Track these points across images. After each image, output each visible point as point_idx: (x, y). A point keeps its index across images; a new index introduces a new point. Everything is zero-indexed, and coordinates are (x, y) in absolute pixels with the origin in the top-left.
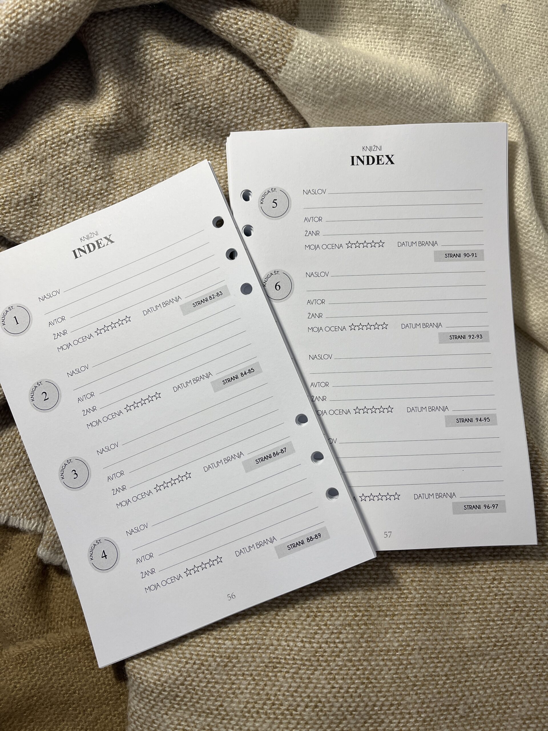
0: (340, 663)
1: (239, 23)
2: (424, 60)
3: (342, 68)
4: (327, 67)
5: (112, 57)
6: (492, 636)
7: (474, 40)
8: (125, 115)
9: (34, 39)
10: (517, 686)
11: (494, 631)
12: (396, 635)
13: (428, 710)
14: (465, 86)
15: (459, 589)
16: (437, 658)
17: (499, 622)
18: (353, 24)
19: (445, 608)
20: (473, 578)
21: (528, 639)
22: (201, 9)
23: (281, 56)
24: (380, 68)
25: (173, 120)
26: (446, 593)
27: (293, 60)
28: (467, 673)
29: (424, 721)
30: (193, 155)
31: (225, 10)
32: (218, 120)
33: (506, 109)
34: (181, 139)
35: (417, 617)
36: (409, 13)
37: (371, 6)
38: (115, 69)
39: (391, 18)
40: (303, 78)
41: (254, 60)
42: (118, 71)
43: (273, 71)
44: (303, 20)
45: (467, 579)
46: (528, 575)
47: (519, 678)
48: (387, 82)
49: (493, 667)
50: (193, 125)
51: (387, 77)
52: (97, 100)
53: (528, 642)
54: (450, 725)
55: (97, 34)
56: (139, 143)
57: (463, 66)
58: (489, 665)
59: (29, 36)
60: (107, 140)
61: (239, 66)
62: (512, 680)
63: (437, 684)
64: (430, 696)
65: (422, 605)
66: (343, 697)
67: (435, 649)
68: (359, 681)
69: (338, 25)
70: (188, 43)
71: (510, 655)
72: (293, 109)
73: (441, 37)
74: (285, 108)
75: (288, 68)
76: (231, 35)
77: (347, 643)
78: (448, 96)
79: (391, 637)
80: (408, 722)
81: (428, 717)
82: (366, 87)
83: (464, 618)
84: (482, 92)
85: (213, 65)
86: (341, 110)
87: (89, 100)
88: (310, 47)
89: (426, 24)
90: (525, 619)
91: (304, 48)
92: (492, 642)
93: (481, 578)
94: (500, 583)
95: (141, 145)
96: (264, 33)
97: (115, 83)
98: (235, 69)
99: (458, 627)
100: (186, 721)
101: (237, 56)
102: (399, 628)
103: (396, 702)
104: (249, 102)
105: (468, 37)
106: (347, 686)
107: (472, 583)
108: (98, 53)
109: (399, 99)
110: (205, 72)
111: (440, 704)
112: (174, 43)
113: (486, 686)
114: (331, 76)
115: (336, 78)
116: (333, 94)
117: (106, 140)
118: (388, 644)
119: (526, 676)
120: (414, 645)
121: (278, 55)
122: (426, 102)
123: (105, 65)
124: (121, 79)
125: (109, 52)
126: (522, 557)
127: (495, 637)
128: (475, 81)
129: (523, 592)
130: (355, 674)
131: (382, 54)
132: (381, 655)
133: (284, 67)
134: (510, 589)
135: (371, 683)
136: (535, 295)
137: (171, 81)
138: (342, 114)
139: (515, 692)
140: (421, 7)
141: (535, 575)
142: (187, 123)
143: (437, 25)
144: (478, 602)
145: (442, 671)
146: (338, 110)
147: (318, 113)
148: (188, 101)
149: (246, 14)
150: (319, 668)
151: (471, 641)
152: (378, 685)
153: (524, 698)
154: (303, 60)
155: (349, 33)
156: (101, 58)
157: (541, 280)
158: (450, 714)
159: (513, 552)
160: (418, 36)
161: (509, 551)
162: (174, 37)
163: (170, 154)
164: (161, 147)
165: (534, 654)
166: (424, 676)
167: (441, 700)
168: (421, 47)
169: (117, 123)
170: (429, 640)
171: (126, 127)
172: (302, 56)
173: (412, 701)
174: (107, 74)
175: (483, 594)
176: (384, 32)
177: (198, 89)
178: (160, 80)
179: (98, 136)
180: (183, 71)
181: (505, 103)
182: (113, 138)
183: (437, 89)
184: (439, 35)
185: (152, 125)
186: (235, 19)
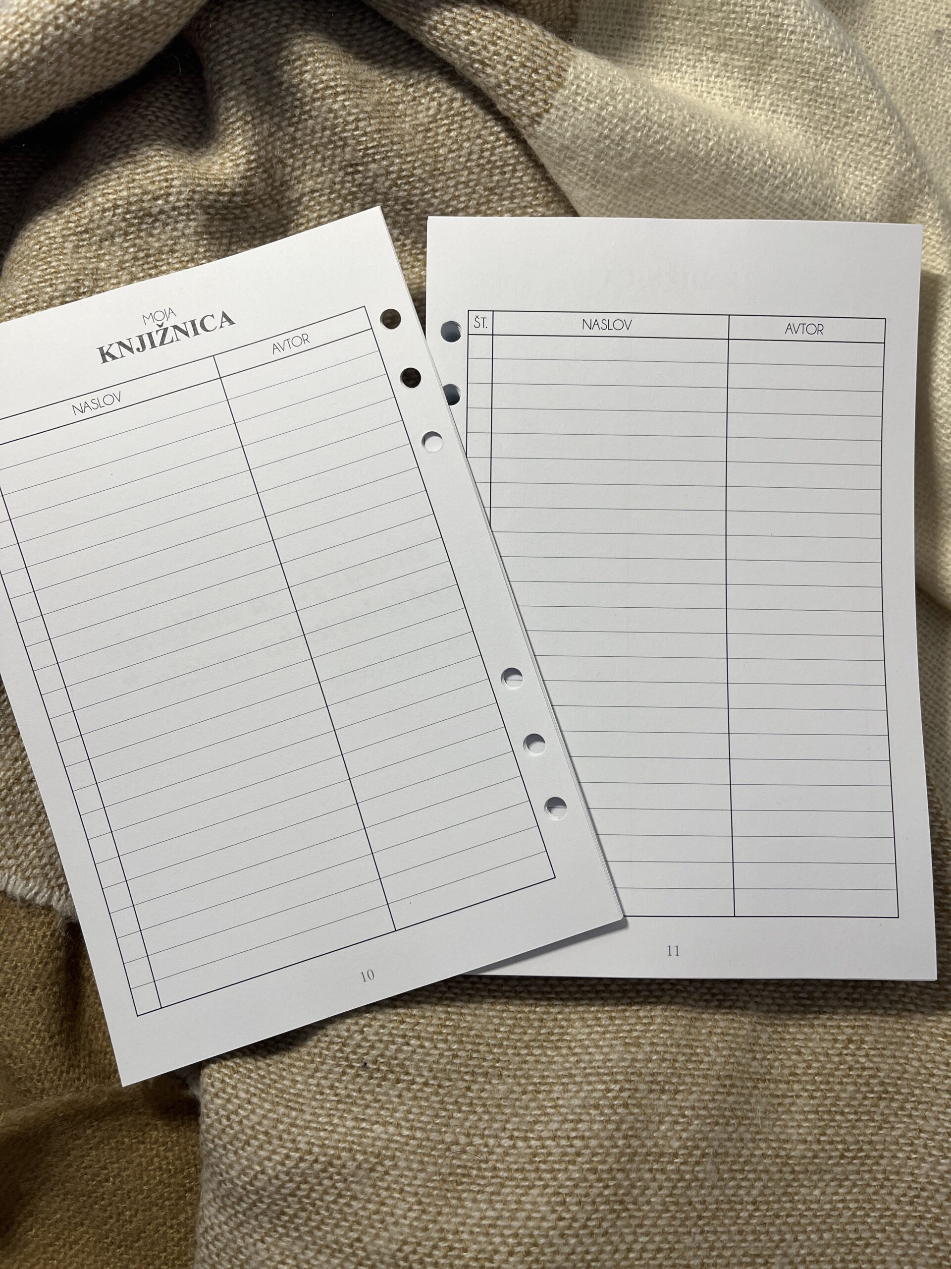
1: (473, 32)
2: (794, 120)
3: (649, 124)
4: (624, 121)
5: (244, 75)
6: (838, 1139)
7: (883, 91)
8: (262, 180)
9: (109, 36)
10: (878, 1231)
11: (842, 1132)
13: (719, 1261)
14: (861, 171)
15: (786, 1053)
16: (742, 1171)
17: (851, 1117)
18: (673, 47)
19: (761, 1085)
20: (814, 1036)
21: (901, 1150)
23: (542, 96)
24: (716, 129)
25: (344, 192)
26: (764, 1059)
27: (564, 104)
28: (790, 1201)
31: (449, 7)
32: (424, 200)
33: (931, 217)
35: (716, 1097)
36: (773, 35)
37: (706, 18)
38: (249, 97)
39: (741, 41)
40: (578, 138)
41: (495, 99)
42: (253, 100)
43: (526, 121)
44: (585, 34)
45: (803, 1037)
46: (908, 1037)
47: (881, 1217)
48: (726, 154)
49: (836, 1194)
51: (727, 146)
52: (212, 150)
53: (900, 1155)
55: (219, 32)
57: (860, 135)
58: (829, 1190)
59: (99, 29)
60: (227, 220)
61: (466, 109)
62: (869, 1220)
63: (738, 1218)
64: (724, 1237)
65: (726, 1077)
67: (740, 1156)
68: (607, 1207)
69: (645, 47)
70: (379, 62)
71: (867, 1176)
72: (557, 190)
73: (825, 82)
74: (543, 188)
75: (553, 117)
76: (458, 53)
77: (590, 1138)
78: (831, 186)
79: (668, 1130)
82: (690, 160)
83: (792, 1104)
84: (891, 183)
85: (421, 104)
86: (640, 199)
87: (197, 148)
88: (595, 83)
89: (802, 57)
90: (896, 1115)
91: (583, 85)
92: (837, 1150)
93: (827, 1037)
94: (859, 1049)
96: (515, 53)
97: (247, 123)
98: (459, 114)
99: (780, 1119)
101: (463, 91)
102: (684, 1116)
103: (667, 1246)
104: (479, 174)
105: (874, 84)
106: (584, 1216)
107: (811, 1044)
108: (219, 67)
109: (745, 185)
110: (406, 115)
111: (740, 1252)
112: (355, 58)
113: (823, 1227)
114: (629, 137)
115: (636, 141)
116: (630, 168)
117: (224, 219)
118: (661, 1142)
119: (894, 1216)
120: (706, 1147)
121: (537, 93)
122: (792, 193)
123: (230, 90)
124: (258, 113)
125: (239, 66)
126: (900, 1006)
127: (843, 1142)
128: (880, 163)
129: (898, 1068)
130: (600, 1195)
131: (720, 104)
132: (649, 1162)
133: (546, 116)
134: (876, 1059)
135: (627, 1210)
137: (347, 123)
138: (643, 205)
139: (873, 1241)
140: (795, 25)
141: (921, 1039)
143: (822, 60)
144: (818, 1079)
145: (748, 1194)
146: (634, 197)
147: (599, 200)
148: (374, 161)
149: (487, 17)
150: (538, 1183)
151: (801, 1147)
152: (638, 1214)
154: (581, 105)
155: (664, 63)
156: (225, 77)
159: (887, 995)
160: (787, 77)
161: (879, 994)
162: (355, 50)
165: (910, 1178)
166: (717, 1202)
167: (743, 1245)
168: (790, 96)
169: (246, 193)
170: (730, 1139)
171: (261, 201)
173: (694, 1245)
174: (233, 107)
175: (828, 1066)
176: (726, 65)
177: (392, 143)
178: (326, 119)
179: (212, 211)
180: (369, 109)
181: (929, 207)
182: (237, 217)
183: (813, 172)
184: (823, 77)
185: (306, 198)
186: (466, 24)
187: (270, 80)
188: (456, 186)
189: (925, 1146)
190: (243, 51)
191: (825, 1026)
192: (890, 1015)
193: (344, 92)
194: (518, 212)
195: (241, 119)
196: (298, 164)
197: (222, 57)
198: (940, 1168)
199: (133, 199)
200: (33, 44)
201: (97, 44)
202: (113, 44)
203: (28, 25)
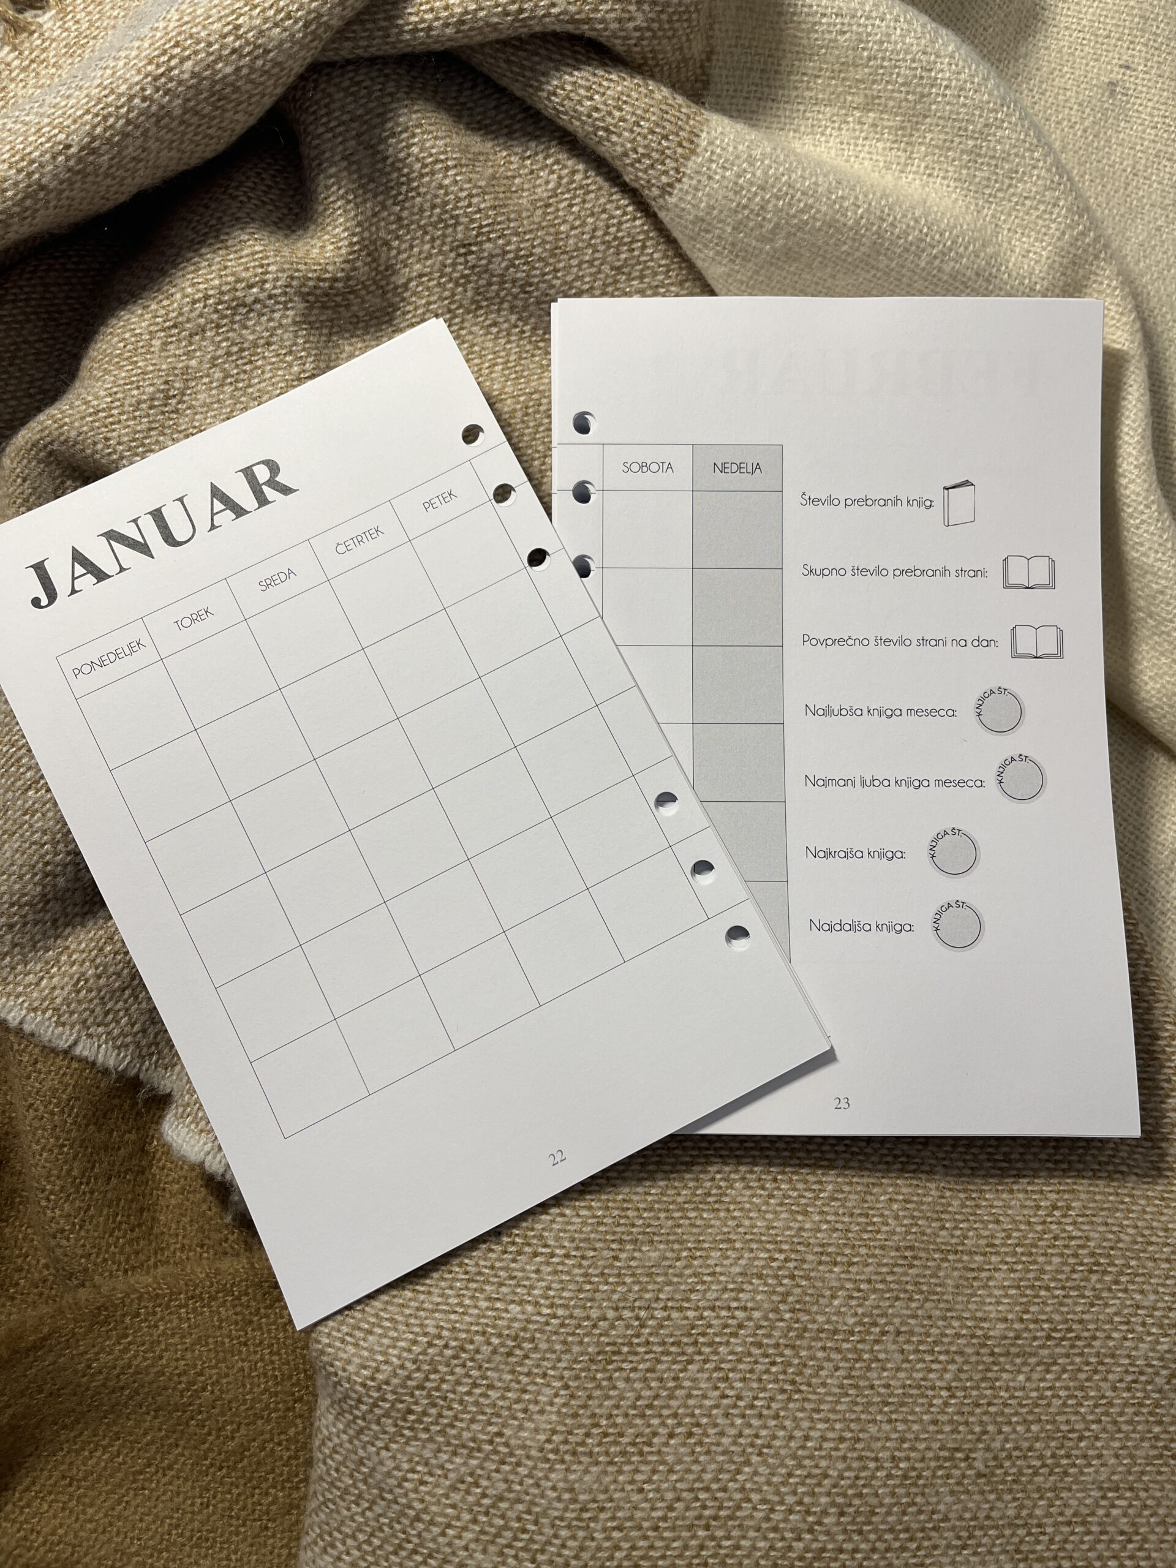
0: (740, 1349)
1: (596, 97)
2: (952, 184)
3: (791, 191)
4: (763, 189)
5: (345, 150)
6: (1044, 1317)
7: (1050, 148)
8: (366, 264)
10: (1093, 1422)
11: (1048, 1309)
12: (854, 1303)
13: (913, 1455)
14: (1029, 237)
15: (983, 1222)
16: (931, 1352)
17: (1058, 1292)
18: (816, 108)
19: (951, 1257)
20: (1013, 1203)
21: (1116, 1330)
22: (523, 67)
23: (673, 165)
24: (866, 196)
25: (455, 275)
26: (956, 1228)
27: (698, 172)
28: (991, 1388)
29: (905, 1477)
30: (490, 345)
31: (569, 70)
33: (1109, 285)
34: (469, 313)
35: (895, 1270)
36: (926, 91)
37: (851, 75)
38: (350, 174)
39: (890, 98)
40: (714, 208)
41: (620, 169)
42: (355, 177)
43: (656, 192)
44: (719, 96)
45: (1001, 1204)
46: (1122, 1202)
47: (1096, 1406)
48: (878, 222)
49: (1044, 1380)
50: (495, 288)
51: (878, 213)
52: (310, 233)
53: (1115, 1335)
54: (956, 1488)
55: (317, 103)
56: (386, 318)
57: (1026, 198)
58: (1035, 1376)
60: (327, 308)
61: (590, 181)
62: (1083, 1410)
64: (916, 1427)
65: (907, 1248)
66: (743, 1416)
67: (928, 1335)
69: (785, 109)
70: (493, 132)
71: (1078, 1360)
72: (692, 267)
73: (986, 140)
74: (676, 266)
75: (686, 187)
76: (579, 120)
78: (996, 254)
79: (841, 1305)
80: (873, 1477)
81: (914, 1469)
82: (837, 230)
83: (989, 1279)
84: (1062, 249)
85: (539, 177)
86: (784, 273)
87: (294, 231)
88: (731, 149)
89: (958, 113)
90: (1110, 1290)
91: (718, 151)
92: (1042, 1330)
93: (1028, 1203)
94: (1065, 1216)
95: (390, 322)
96: (643, 118)
97: (349, 202)
98: (581, 187)
101: (586, 162)
102: (860, 1290)
103: (850, 1435)
104: (605, 251)
105: (1039, 141)
106: (750, 1394)
107: (1010, 1212)
108: (317, 141)
109: (900, 256)
110: (523, 190)
111: (936, 1445)
113: (1030, 1418)
114: (770, 207)
115: (777, 211)
116: (772, 240)
117: (324, 307)
118: (834, 1318)
119: (1111, 1404)
120: (886, 1324)
121: (668, 161)
122: (952, 264)
123: (331, 166)
124: (361, 192)
125: (340, 139)
126: (1110, 1168)
127: (1050, 1321)
128: (1049, 228)
129: (1111, 1236)
131: (869, 168)
132: (821, 1339)
133: (678, 186)
134: (1085, 1227)
135: (800, 1391)
136: (1153, 648)
137: (458, 199)
138: (788, 281)
139: (1087, 1434)
140: (949, 79)
142: (482, 282)
143: (980, 116)
144: (1019, 1250)
145: (941, 1378)
146: (777, 272)
147: (739, 277)
148: (489, 240)
149: (611, 80)
150: (697, 1358)
151: (1001, 1326)
152: (813, 1397)
153: (1106, 1447)
154: (716, 173)
155: (806, 126)
156: (324, 152)
157: (1165, 619)
158: (956, 1467)
159: (1093, 1155)
160: (942, 136)
161: (1085, 1155)
162: (465, 120)
166: (904, 1387)
167: (939, 1436)
168: (947, 157)
169: (348, 278)
170: (915, 1317)
171: (365, 287)
172: (714, 166)
174: (334, 184)
176: (875, 125)
177: (509, 220)
178: (436, 196)
179: (311, 298)
180: (483, 183)
181: (1106, 276)
182: (338, 305)
183: (975, 240)
184: (983, 135)
185: (414, 283)
186: (589, 88)
187: (373, 155)
188: (579, 265)
189: (1144, 1324)
190: (343, 123)
191: (1026, 1192)
192: (1100, 1178)
193: (455, 166)
194: (649, 292)
195: (342, 197)
196: (404, 246)
197: (321, 130)
198: (1159, 1347)
199: (225, 288)
200: (118, 118)
201: (187, 116)
202: (204, 117)
203: (113, 97)
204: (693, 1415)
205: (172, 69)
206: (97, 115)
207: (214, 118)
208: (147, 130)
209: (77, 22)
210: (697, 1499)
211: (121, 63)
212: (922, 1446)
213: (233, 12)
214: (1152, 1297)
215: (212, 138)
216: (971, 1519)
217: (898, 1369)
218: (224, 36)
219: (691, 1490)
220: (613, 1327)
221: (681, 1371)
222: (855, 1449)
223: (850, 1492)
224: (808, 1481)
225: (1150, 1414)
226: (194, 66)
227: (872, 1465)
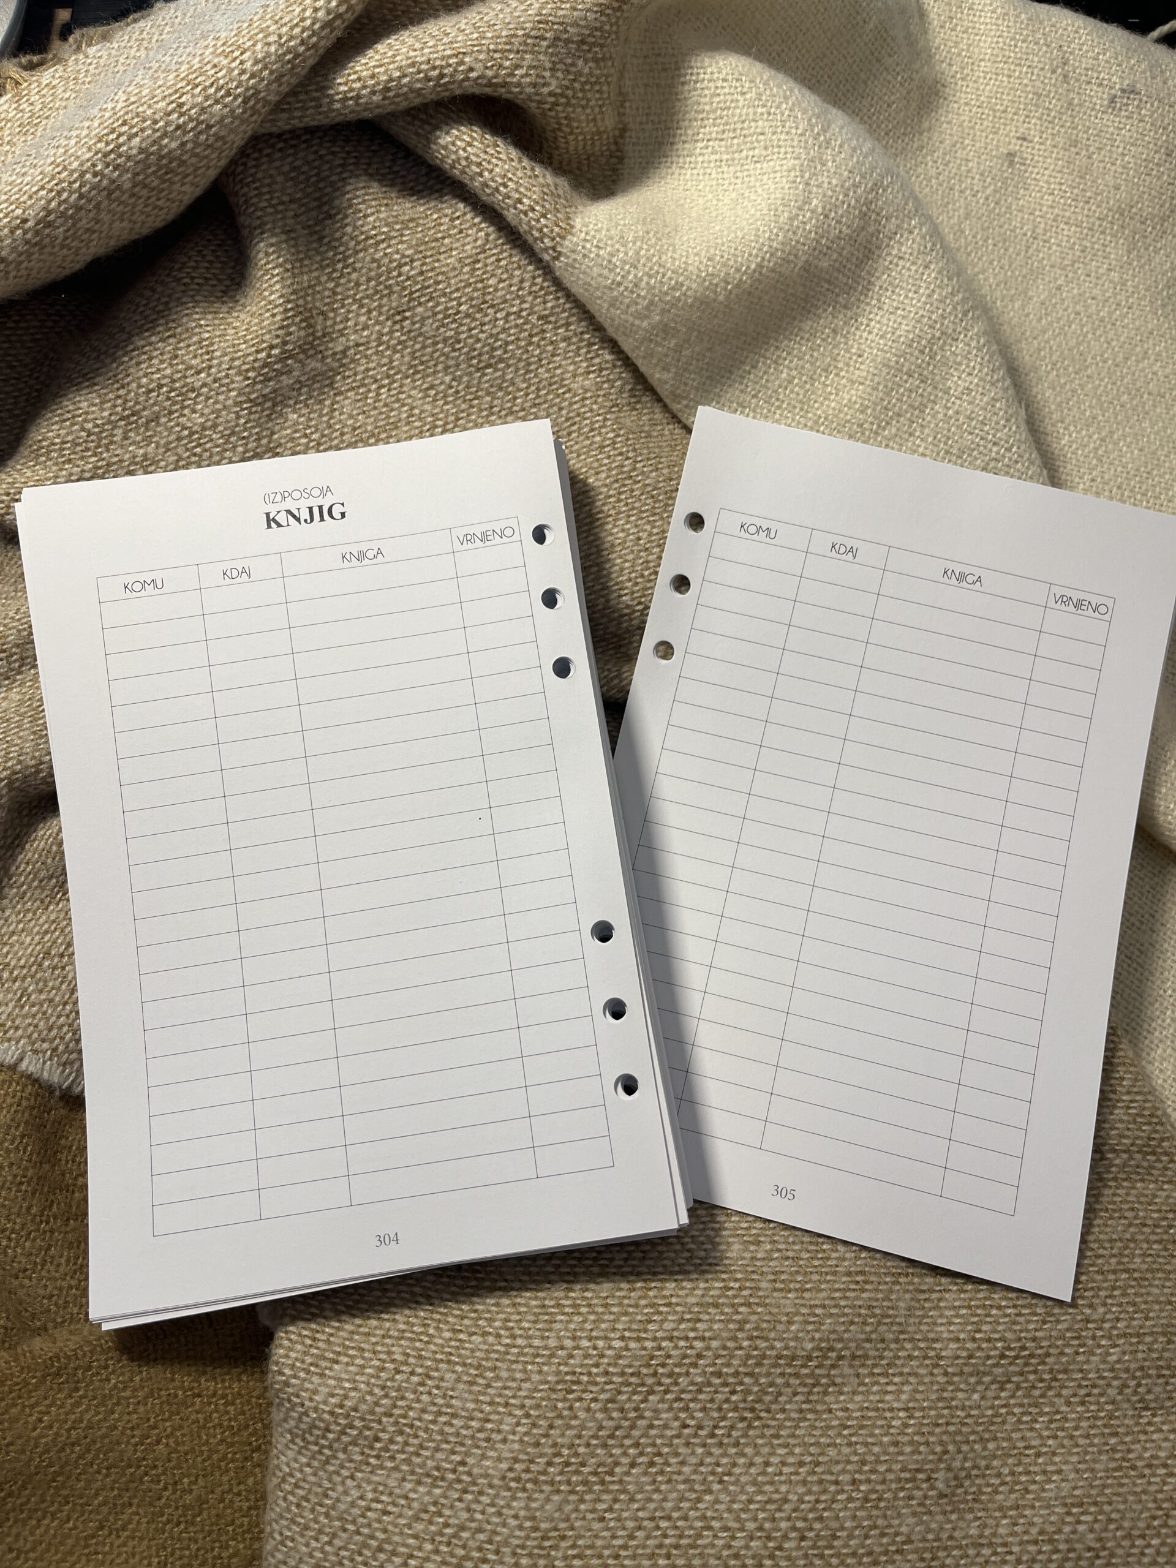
0: (700, 1380)
6: (997, 1336)
10: (1049, 1437)
11: (1000, 1328)
12: (810, 1328)
13: (873, 1477)
16: (885, 1375)
17: (1009, 1311)
19: (902, 1280)
21: (1068, 1345)
28: (947, 1407)
29: (866, 1500)
30: (428, 407)
34: (407, 377)
35: (848, 1294)
47: (1051, 1421)
49: (997, 1398)
53: (1067, 1350)
54: (919, 1509)
56: (327, 382)
62: (1038, 1426)
64: (876, 1449)
65: (857, 1273)
66: (704, 1445)
67: (882, 1358)
68: (736, 1415)
71: (1032, 1377)
77: (710, 1339)
79: (798, 1331)
80: (833, 1501)
81: (875, 1491)
92: (996, 1348)
95: (331, 386)
99: (927, 1316)
100: (391, 1494)
102: (815, 1315)
103: (809, 1459)
106: (711, 1423)
111: (897, 1467)
113: (987, 1436)
118: (792, 1344)
119: (1065, 1419)
120: (842, 1349)
127: (1003, 1339)
130: (727, 1401)
132: (780, 1365)
135: (759, 1418)
139: (1045, 1450)
145: (898, 1400)
150: (657, 1388)
151: (953, 1346)
152: (773, 1423)
153: (1065, 1462)
158: (918, 1488)
163: (386, 405)
164: (369, 391)
165: (1080, 1375)
166: (861, 1409)
167: (900, 1458)
173: (840, 1458)
189: (1094, 1338)
198: (1109, 1358)
200: (71, 193)
201: (137, 189)
202: (153, 189)
203: (66, 173)
204: (654, 1445)
205: (119, 146)
206: (51, 190)
207: (163, 190)
208: (99, 203)
209: (31, 104)
210: (658, 1528)
211: (73, 142)
212: (882, 1468)
213: (176, 91)
214: (1101, 1310)
215: (161, 209)
216: (935, 1540)
217: (854, 1393)
218: (169, 114)
219: (652, 1519)
220: (571, 1356)
221: (642, 1402)
222: (814, 1473)
223: (811, 1516)
224: (768, 1507)
225: (1105, 1426)
226: (141, 142)
227: (833, 1488)
